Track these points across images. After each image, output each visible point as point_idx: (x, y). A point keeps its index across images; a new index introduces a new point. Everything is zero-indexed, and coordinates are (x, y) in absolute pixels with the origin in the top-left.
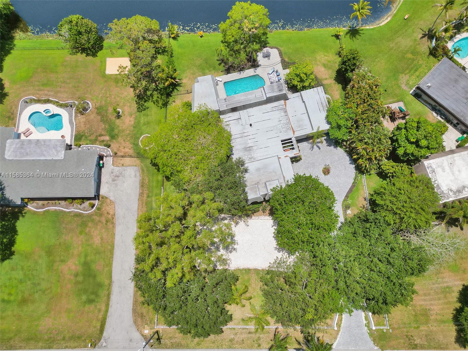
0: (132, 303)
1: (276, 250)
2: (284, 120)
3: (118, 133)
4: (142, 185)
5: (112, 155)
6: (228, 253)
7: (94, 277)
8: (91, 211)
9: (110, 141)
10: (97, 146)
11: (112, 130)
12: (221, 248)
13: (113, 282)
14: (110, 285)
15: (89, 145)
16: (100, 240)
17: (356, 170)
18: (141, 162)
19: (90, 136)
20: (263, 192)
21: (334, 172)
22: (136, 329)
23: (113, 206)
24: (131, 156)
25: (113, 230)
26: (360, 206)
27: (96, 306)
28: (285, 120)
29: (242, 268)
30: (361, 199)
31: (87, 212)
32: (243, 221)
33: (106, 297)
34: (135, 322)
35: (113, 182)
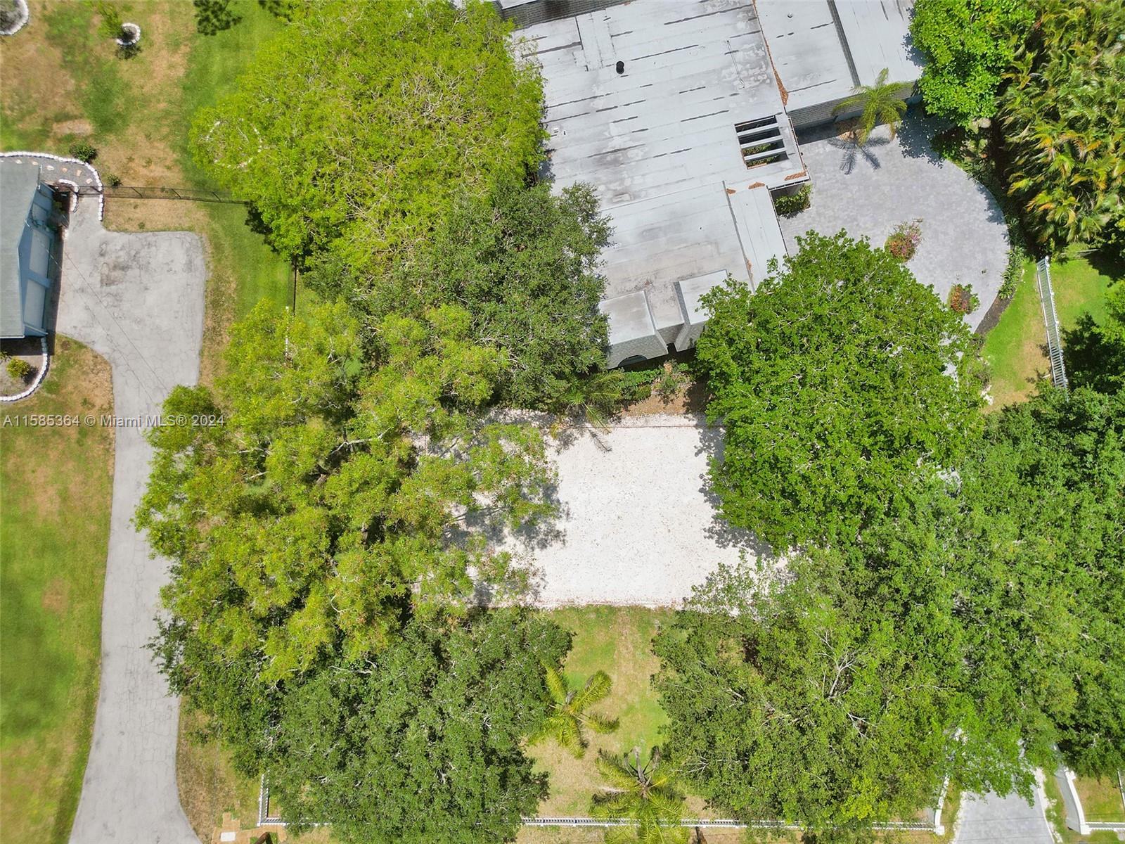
0: (175, 733)
1: (711, 537)
2: (745, 50)
3: (127, 109)
4: (215, 300)
5: (100, 189)
6: (533, 549)
7: (38, 634)
8: (23, 394)
9: (96, 137)
10: (47, 156)
11: (105, 96)
12: (506, 531)
13: (107, 655)
14: (95, 664)
15: (15, 153)
16: (58, 500)
17: (1012, 243)
18: (212, 217)
19: (21, 118)
20: (667, 318)
21: (929, 253)
22: (191, 828)
23: (106, 376)
24: (172, 194)
25: (105, 462)
26: (1025, 375)
27: (42, 742)
28: (752, 49)
29: (584, 604)
30: (1030, 350)
31: (9, 398)
32: (587, 434)
33: (79, 710)
34: (186, 802)
35: (108, 289)
